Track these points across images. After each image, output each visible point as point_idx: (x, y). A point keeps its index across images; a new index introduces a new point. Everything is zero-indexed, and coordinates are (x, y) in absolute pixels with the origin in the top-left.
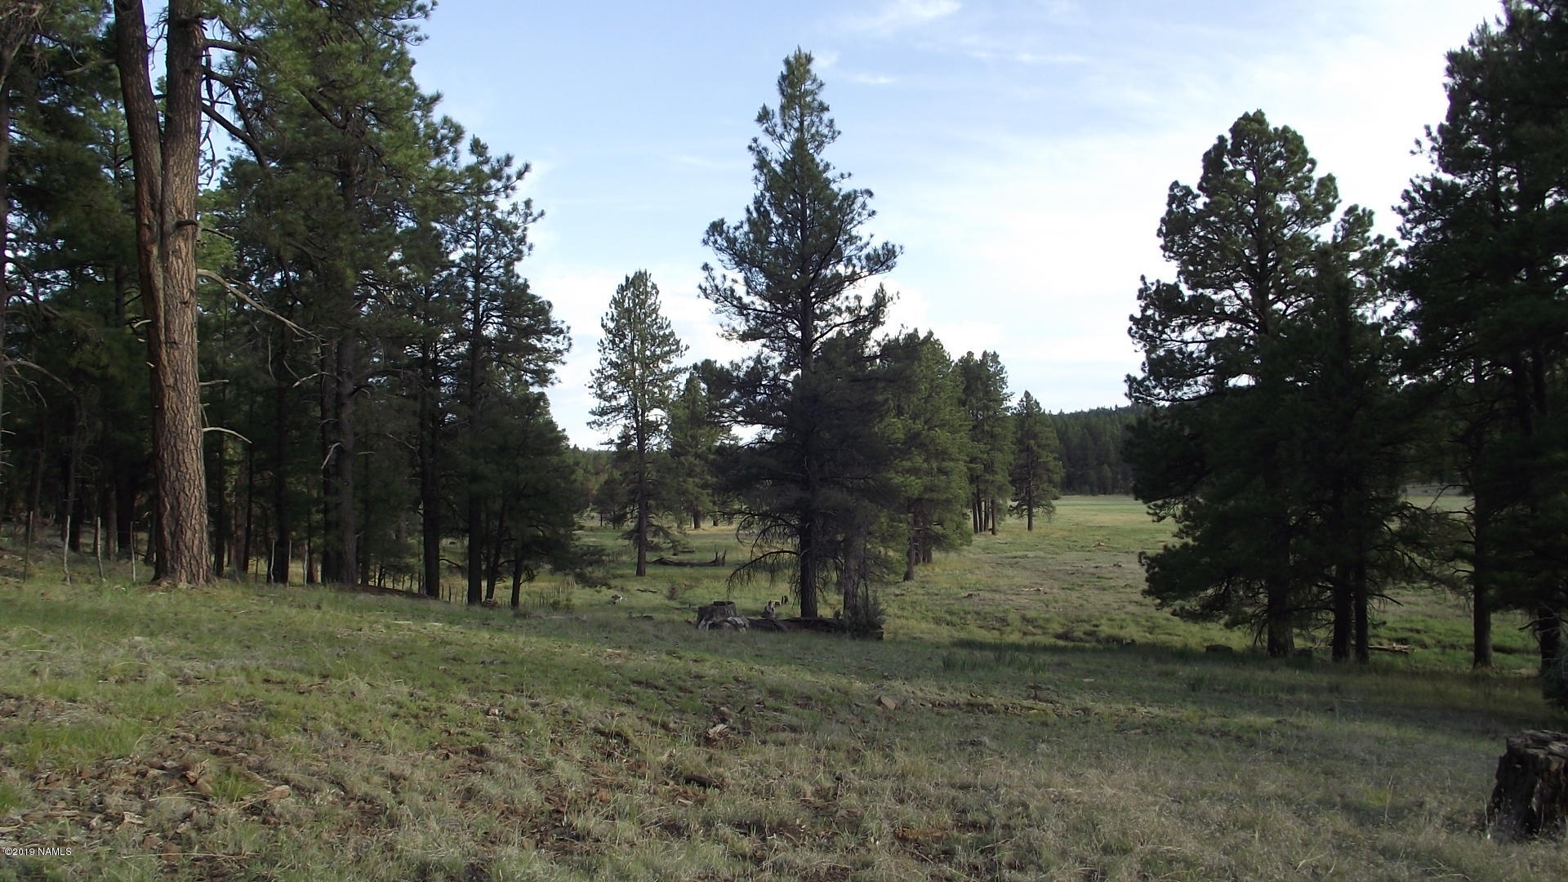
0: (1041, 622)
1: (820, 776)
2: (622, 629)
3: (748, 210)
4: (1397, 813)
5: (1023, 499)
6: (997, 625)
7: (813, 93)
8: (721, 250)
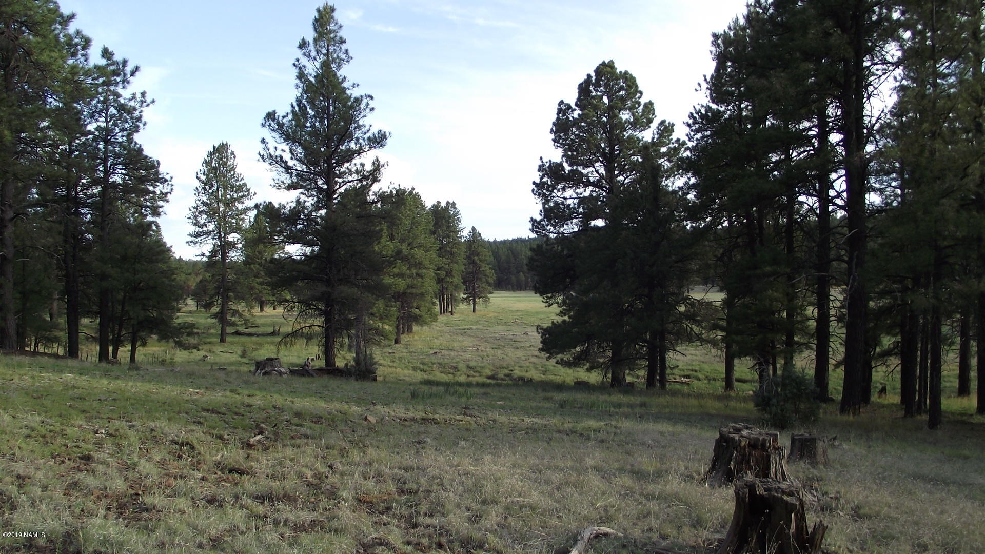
0: (479, 369)
1: (318, 465)
2: (203, 377)
3: (292, 106)
4: (659, 474)
5: (470, 293)
6: (452, 371)
7: (335, 31)
8: (274, 130)
